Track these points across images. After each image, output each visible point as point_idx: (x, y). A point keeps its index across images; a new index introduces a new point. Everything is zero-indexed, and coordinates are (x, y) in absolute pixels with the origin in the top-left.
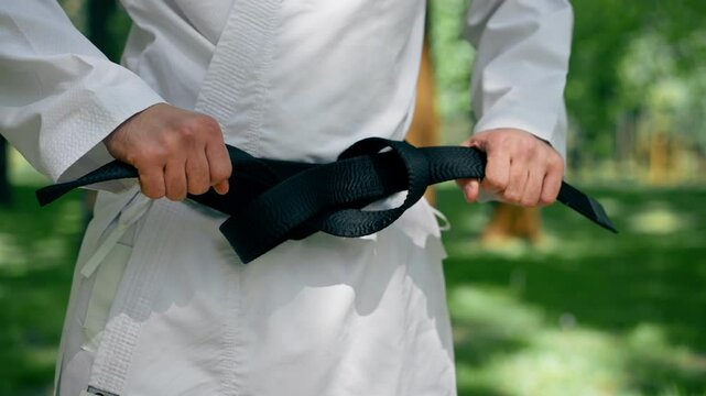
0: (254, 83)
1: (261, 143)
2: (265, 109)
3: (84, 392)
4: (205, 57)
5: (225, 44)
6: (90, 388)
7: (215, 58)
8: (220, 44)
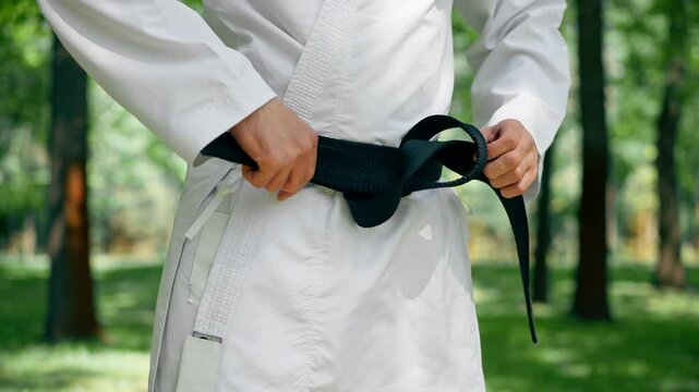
0: (336, 76)
1: (342, 127)
2: (345, 99)
3: (190, 337)
4: (295, 56)
5: (312, 44)
6: (194, 334)
7: (304, 56)
8: (308, 43)
